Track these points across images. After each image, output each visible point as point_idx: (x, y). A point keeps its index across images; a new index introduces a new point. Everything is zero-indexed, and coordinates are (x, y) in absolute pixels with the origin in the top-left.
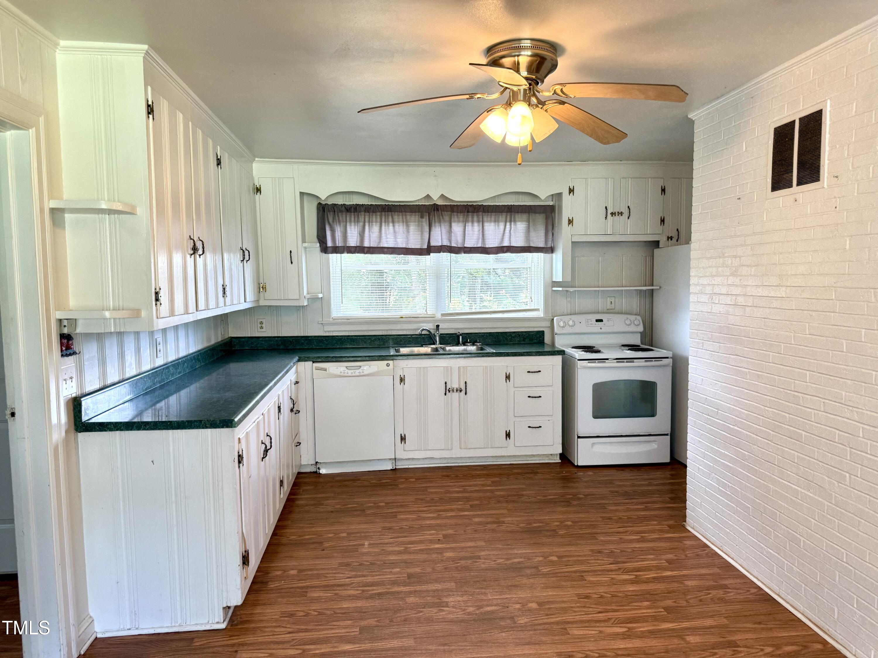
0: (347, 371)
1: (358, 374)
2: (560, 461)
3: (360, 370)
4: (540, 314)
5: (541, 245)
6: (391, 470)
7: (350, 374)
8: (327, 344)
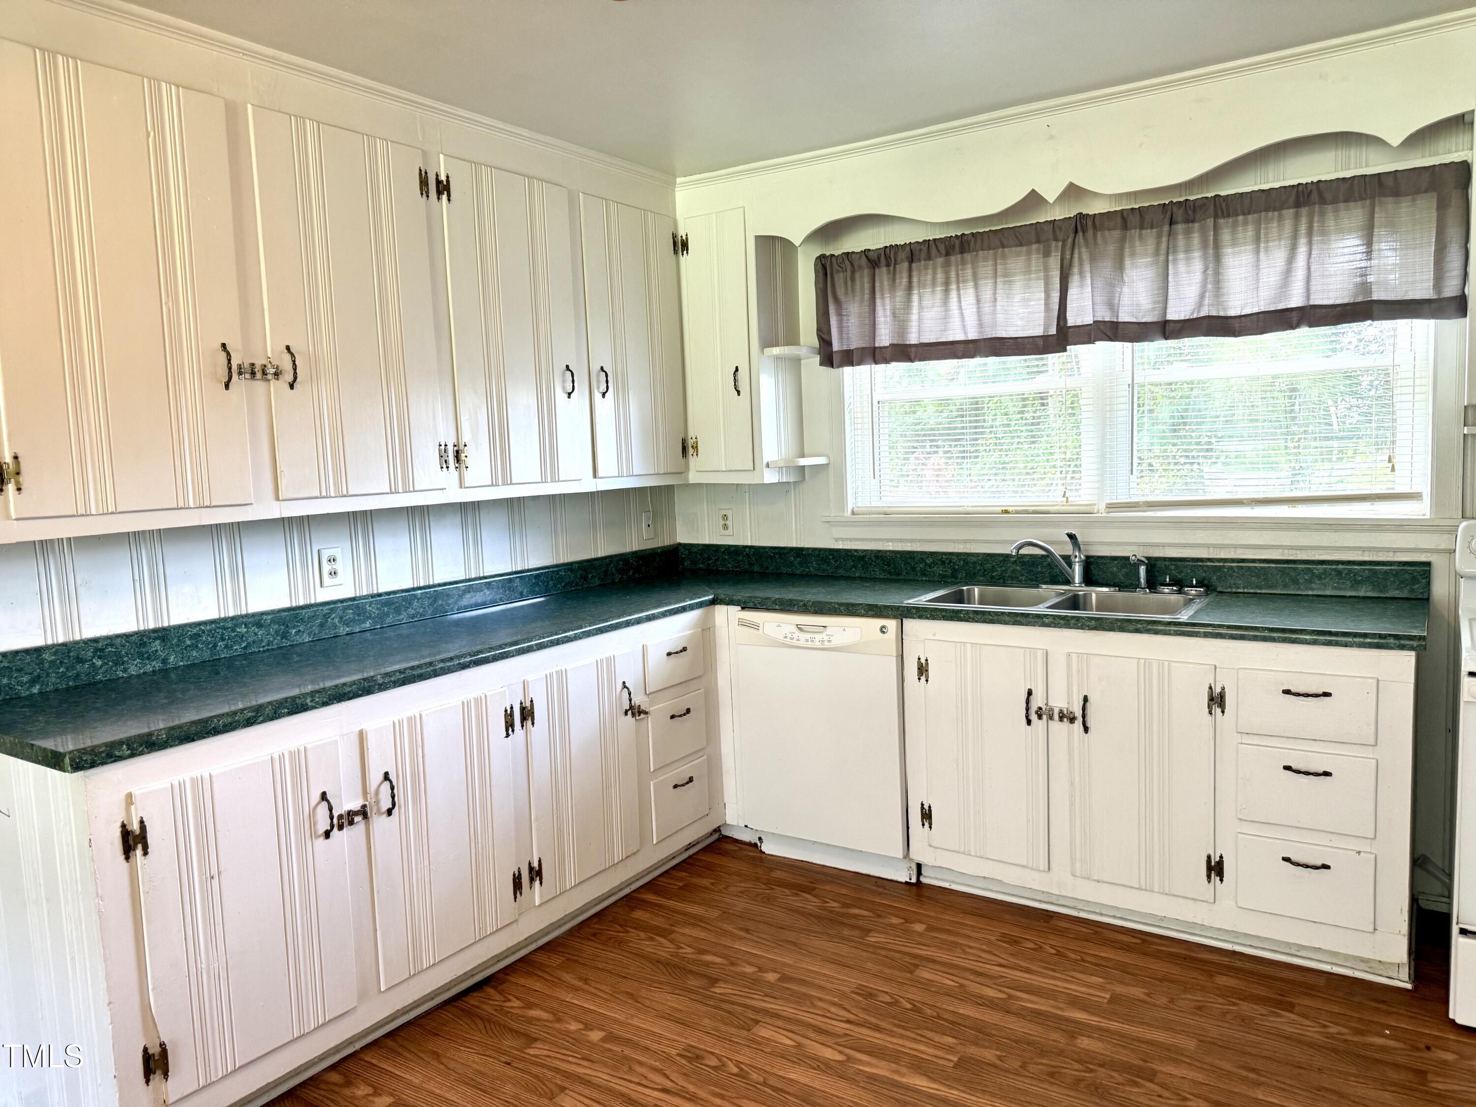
0: (797, 634)
1: (817, 644)
2: (1409, 986)
3: (824, 636)
4: (1420, 510)
5: (1423, 290)
6: (907, 883)
7: (802, 643)
8: (837, 568)
